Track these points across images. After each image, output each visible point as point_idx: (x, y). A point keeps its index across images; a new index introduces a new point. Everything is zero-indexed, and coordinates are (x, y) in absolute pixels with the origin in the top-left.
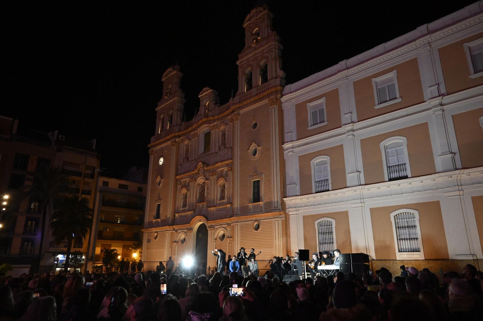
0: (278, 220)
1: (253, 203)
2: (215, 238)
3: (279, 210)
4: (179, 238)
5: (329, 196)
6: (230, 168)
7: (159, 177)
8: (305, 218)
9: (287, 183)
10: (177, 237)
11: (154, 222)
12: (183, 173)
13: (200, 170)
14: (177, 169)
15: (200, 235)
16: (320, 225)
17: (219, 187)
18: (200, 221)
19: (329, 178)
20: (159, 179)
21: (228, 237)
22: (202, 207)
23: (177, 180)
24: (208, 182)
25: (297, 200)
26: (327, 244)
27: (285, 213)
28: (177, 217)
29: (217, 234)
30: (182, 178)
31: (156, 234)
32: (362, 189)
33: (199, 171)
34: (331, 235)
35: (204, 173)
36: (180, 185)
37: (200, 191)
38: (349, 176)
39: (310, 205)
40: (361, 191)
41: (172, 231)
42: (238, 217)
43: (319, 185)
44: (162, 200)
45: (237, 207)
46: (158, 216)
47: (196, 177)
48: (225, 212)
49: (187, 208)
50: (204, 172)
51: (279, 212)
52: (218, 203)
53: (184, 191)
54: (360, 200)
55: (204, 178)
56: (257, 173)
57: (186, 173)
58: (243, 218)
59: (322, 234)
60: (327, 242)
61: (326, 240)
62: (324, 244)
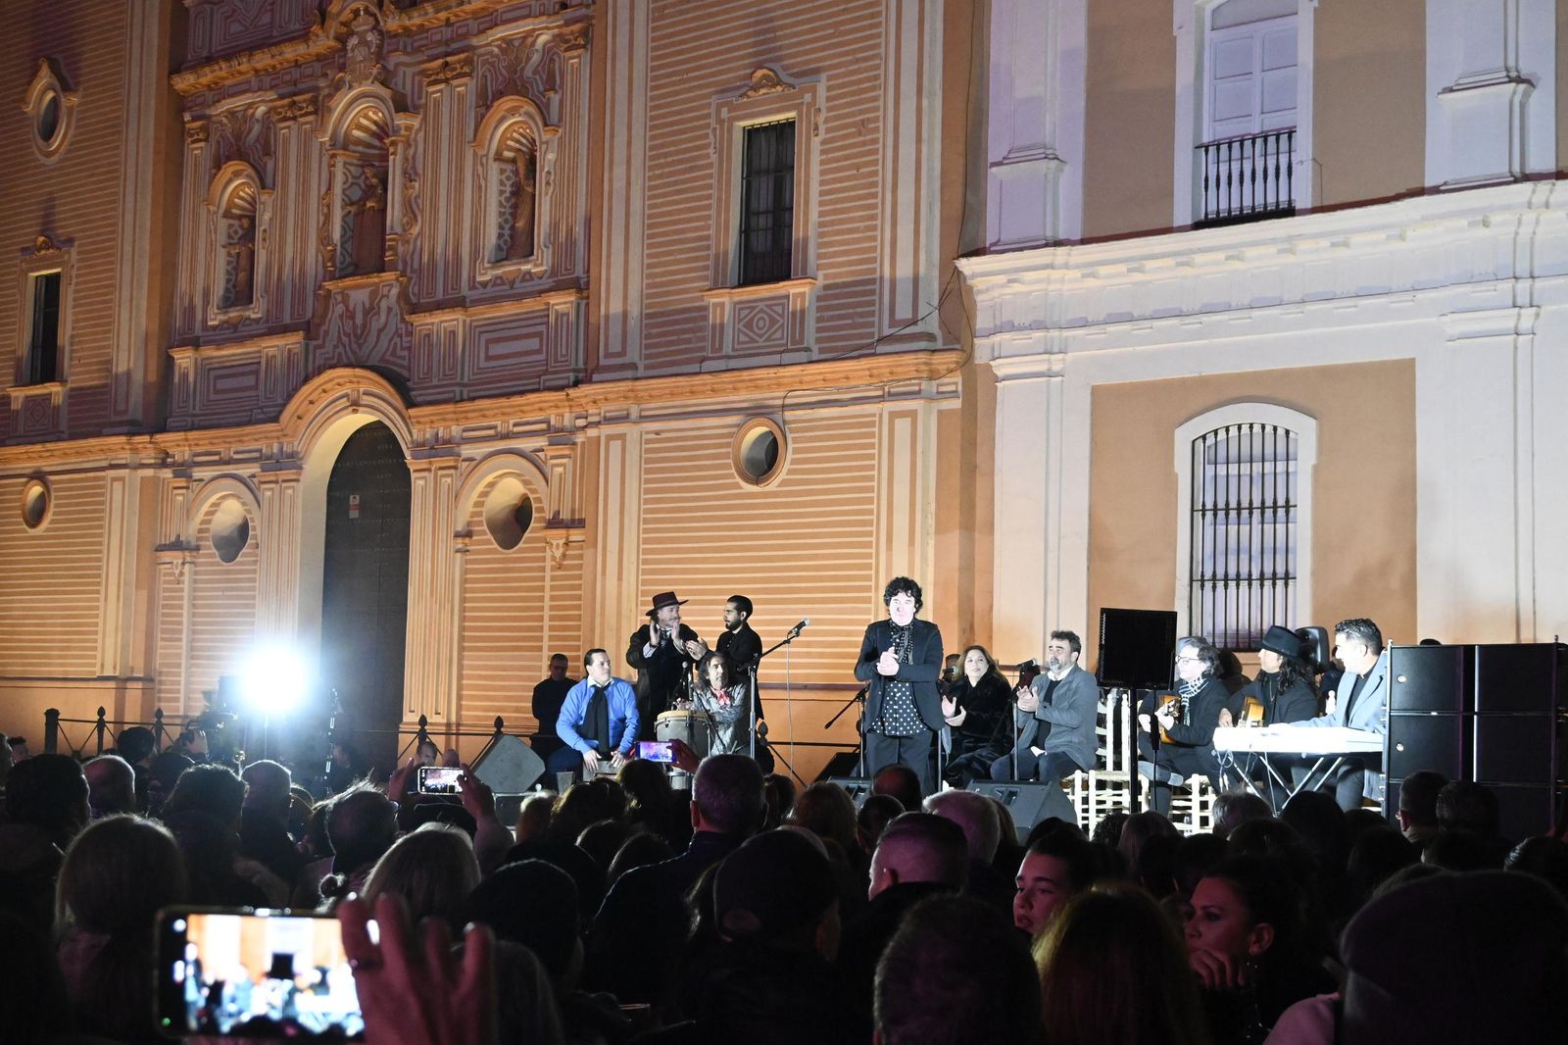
0: (912, 414)
1: (740, 286)
2: (459, 528)
3: (923, 345)
4: (200, 516)
5: (1291, 251)
6: (576, 27)
7: (45, 77)
8: (1107, 402)
9: (995, 151)
10: (188, 512)
11: (15, 406)
12: (228, 57)
13: (351, 33)
14: (178, 22)
15: (354, 500)
16: (1207, 451)
17: (494, 168)
18: (355, 405)
19: (1303, 120)
20: (41, 91)
21: (554, 523)
22: (370, 311)
23: (179, 104)
24: (408, 128)
25: (1055, 274)
26: (1244, 585)
27: (967, 363)
28: (185, 376)
29: (474, 497)
30: (220, 92)
31: (36, 490)
32: (1530, 205)
33: (342, 39)
34: (1281, 528)
35: (380, 56)
36: (206, 140)
37: (357, 194)
38: (1444, 111)
39: (1148, 313)
40: (1520, 222)
41: (149, 472)
42: (630, 384)
43: (1224, 168)
44: (74, 252)
45: (625, 314)
46: (45, 362)
47: (322, 83)
48: (534, 343)
49: (256, 311)
50: (380, 47)
51: (923, 357)
52: (484, 285)
53: (235, 186)
54: (1507, 286)
55: (385, 93)
56: (776, 66)
57: (251, 49)
58: (660, 391)
59: (1221, 514)
60: (1250, 575)
61: (1244, 557)
62: (1226, 587)
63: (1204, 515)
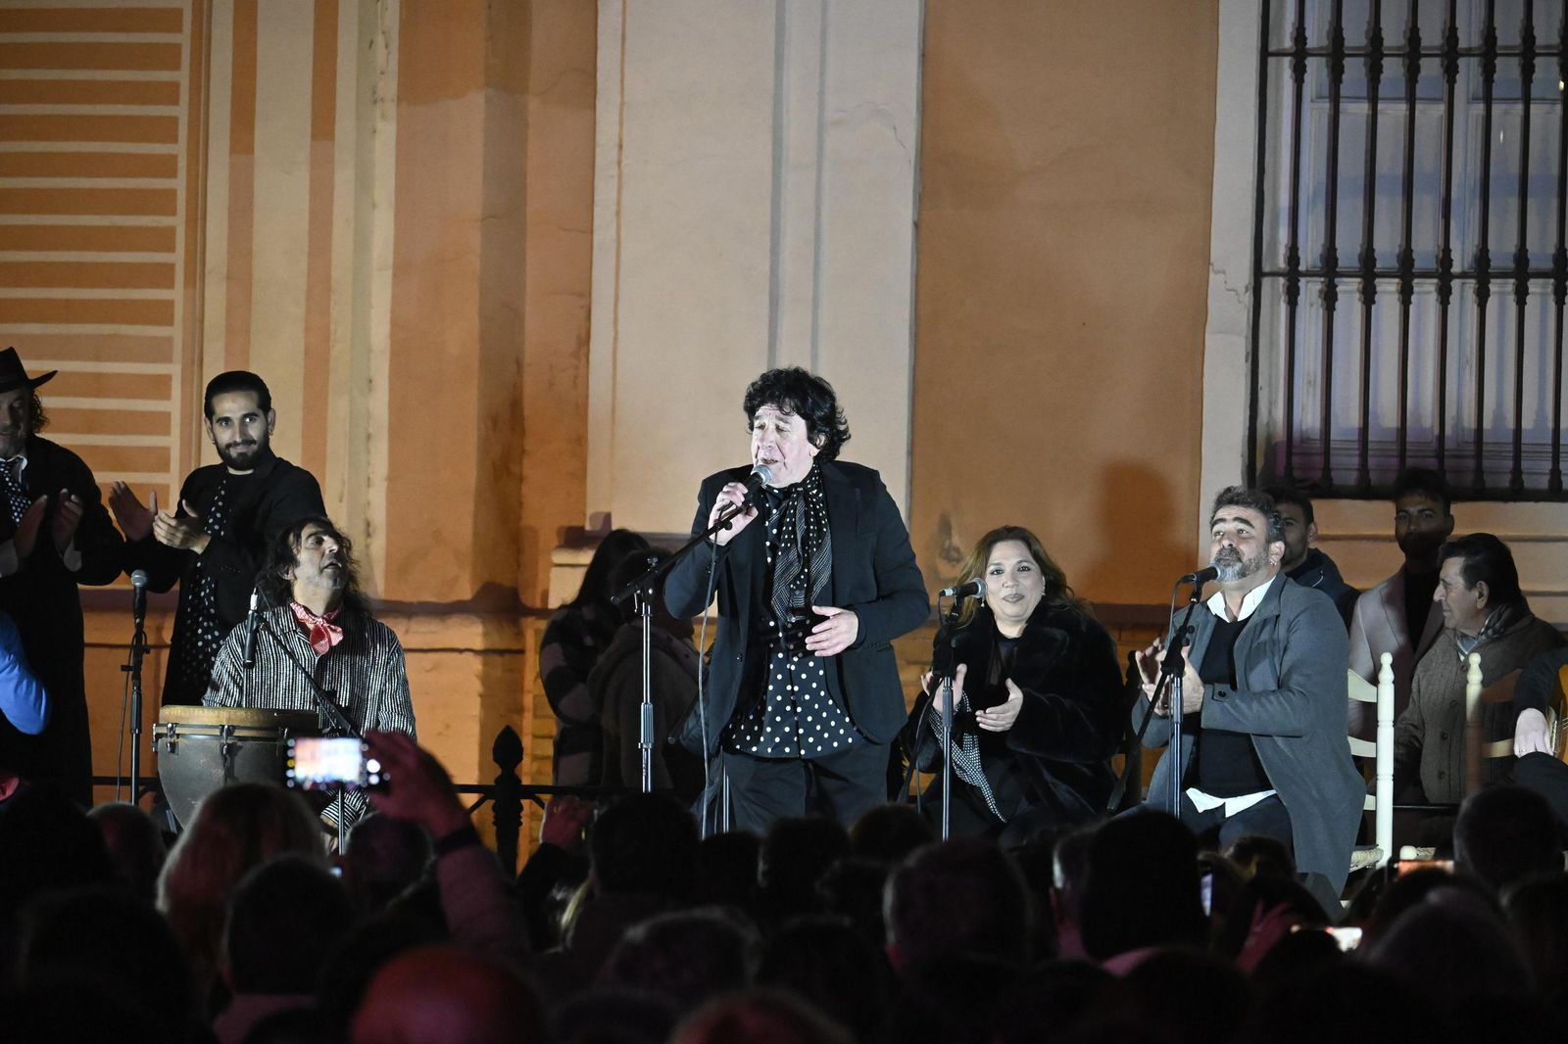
59: (1354, 70)
60: (1445, 259)
61: (1426, 206)
62: (1369, 297)
63: (1299, 72)
